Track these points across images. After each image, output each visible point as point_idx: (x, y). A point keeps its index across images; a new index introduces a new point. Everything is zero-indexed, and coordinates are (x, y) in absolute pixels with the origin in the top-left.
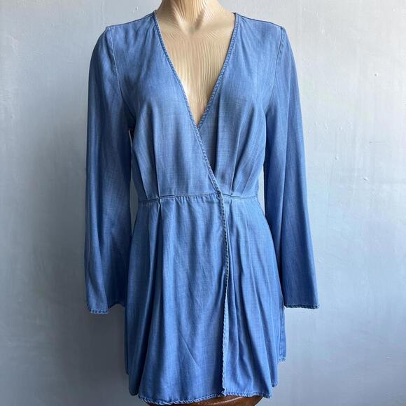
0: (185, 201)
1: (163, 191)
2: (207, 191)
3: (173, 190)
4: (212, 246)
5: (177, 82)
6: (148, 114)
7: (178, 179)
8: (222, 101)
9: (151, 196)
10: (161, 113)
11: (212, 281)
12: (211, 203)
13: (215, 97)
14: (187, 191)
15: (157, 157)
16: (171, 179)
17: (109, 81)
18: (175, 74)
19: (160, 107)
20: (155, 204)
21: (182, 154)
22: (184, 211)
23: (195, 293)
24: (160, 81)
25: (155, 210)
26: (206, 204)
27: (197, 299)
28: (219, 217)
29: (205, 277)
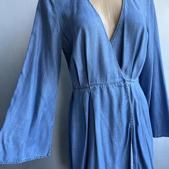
0: (105, 87)
1: (92, 82)
2: (118, 80)
3: (98, 81)
4: (123, 112)
5: (97, 15)
6: (82, 35)
7: (101, 74)
8: (126, 25)
9: (83, 85)
10: (90, 34)
11: (123, 132)
12: (120, 86)
13: (120, 23)
14: (106, 80)
15: (88, 62)
16: (96, 74)
17: (52, 17)
18: (95, 11)
19: (90, 30)
20: (87, 90)
21: (103, 59)
22: (105, 93)
23: (114, 140)
24: (88, 15)
25: (87, 93)
26: (117, 87)
27: (115, 143)
28: (125, 95)
29: (119, 130)
